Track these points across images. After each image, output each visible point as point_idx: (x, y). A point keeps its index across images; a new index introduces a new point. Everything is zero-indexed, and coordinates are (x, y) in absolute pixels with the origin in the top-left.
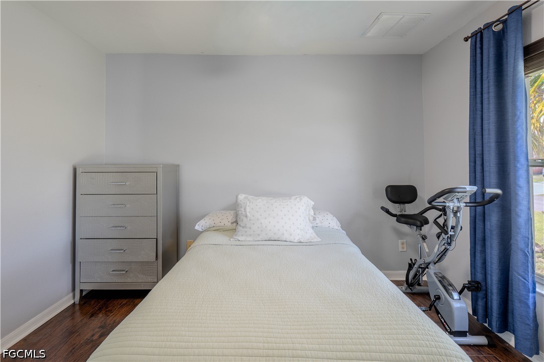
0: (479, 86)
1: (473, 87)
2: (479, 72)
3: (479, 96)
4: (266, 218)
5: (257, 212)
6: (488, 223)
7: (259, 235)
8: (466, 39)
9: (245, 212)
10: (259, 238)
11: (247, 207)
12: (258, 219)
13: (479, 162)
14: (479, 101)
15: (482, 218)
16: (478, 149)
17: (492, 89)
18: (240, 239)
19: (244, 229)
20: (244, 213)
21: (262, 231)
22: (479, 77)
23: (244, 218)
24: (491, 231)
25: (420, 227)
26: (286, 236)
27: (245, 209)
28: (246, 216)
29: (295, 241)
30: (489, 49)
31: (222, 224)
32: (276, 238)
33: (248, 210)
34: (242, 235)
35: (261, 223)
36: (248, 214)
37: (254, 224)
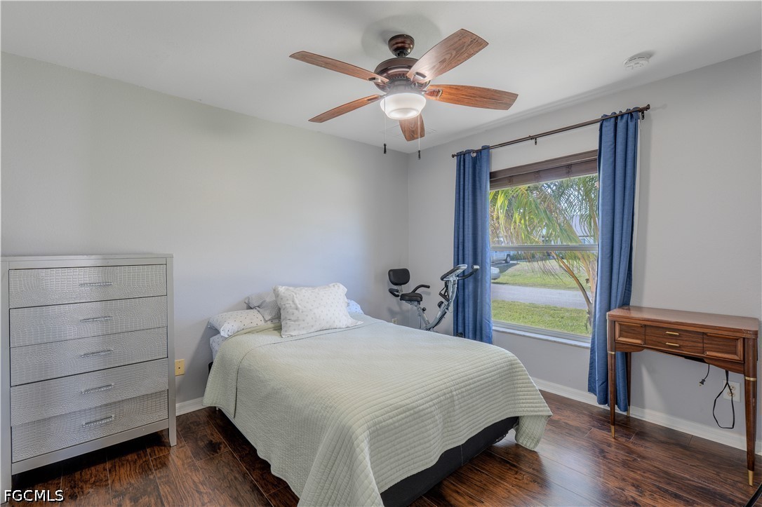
0: (462, 193)
1: (458, 192)
2: (462, 183)
3: (462, 200)
4: (318, 308)
5: (307, 302)
6: (466, 291)
7: (312, 326)
8: (453, 156)
9: (295, 304)
10: (313, 330)
11: (295, 299)
12: (311, 310)
13: (461, 248)
14: (461, 203)
15: (462, 288)
16: (461, 238)
17: (470, 197)
18: (293, 334)
19: (297, 323)
20: (293, 306)
21: (316, 321)
22: (462, 186)
23: (296, 312)
24: (468, 295)
25: (419, 302)
26: (337, 324)
27: (293, 301)
28: (297, 309)
29: (344, 327)
30: (469, 168)
31: (254, 325)
32: (328, 327)
33: (297, 302)
34: (295, 330)
35: (314, 314)
36: (299, 306)
37: (307, 315)
